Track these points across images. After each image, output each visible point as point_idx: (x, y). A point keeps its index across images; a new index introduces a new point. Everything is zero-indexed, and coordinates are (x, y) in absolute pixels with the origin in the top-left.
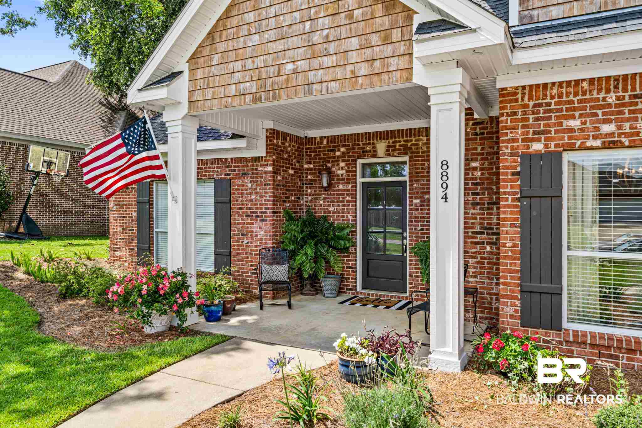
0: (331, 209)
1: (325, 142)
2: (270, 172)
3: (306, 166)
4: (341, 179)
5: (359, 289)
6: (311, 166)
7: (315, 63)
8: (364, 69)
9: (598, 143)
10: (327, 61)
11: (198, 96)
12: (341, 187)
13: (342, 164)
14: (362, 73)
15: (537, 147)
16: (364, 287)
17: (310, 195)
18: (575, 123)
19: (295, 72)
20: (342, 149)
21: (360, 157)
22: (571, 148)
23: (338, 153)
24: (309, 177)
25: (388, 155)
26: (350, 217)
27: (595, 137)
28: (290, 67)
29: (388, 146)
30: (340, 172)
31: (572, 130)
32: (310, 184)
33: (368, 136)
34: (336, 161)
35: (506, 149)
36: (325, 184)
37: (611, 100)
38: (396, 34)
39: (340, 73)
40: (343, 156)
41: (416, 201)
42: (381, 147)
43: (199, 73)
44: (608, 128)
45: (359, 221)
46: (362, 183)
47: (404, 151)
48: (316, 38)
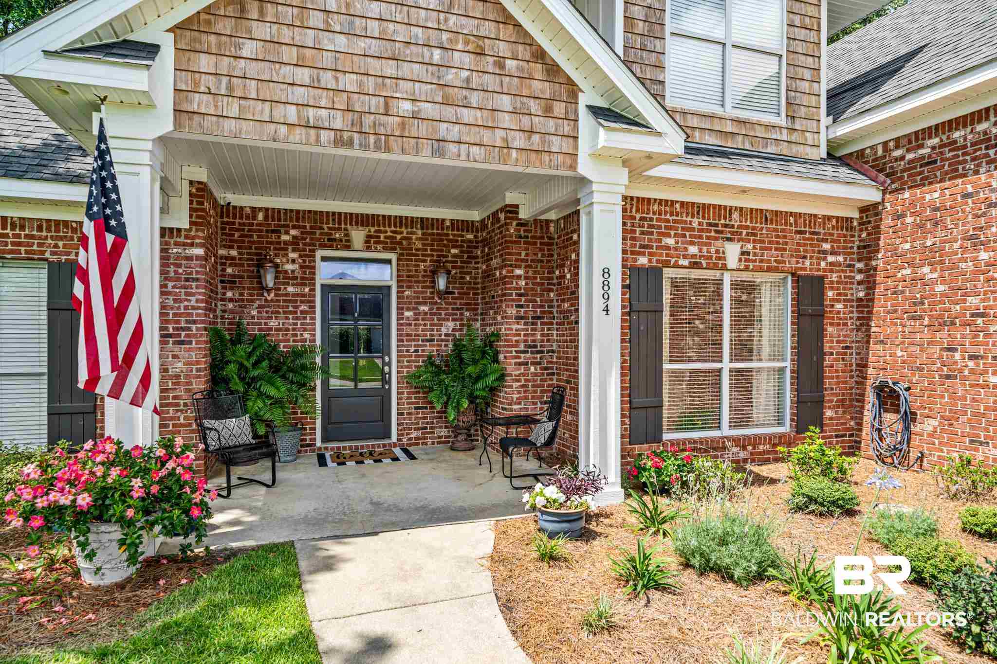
0: (273, 323)
1: (261, 216)
2: (198, 258)
3: (222, 252)
4: (290, 278)
5: (319, 443)
6: (234, 253)
7: (449, 112)
8: (519, 140)
9: (685, 262)
10: (466, 115)
12: (291, 289)
13: (293, 255)
14: (516, 144)
15: (643, 261)
16: (324, 444)
17: (231, 300)
18: (671, 241)
19: (416, 116)
20: (293, 232)
21: (323, 246)
22: (667, 264)
23: (285, 238)
24: (229, 270)
25: (368, 249)
26: (307, 336)
27: (685, 257)
28: (407, 106)
29: (369, 237)
30: (289, 267)
31: (668, 248)
32: (230, 282)
33: (338, 217)
34: (282, 248)
36: (271, 284)
37: (695, 224)
38: (559, 109)
39: (486, 137)
40: (295, 243)
41: (408, 314)
42: (358, 236)
43: (205, 63)
44: (693, 250)
45: (318, 342)
46: (322, 285)
47: (392, 245)
48: (450, 77)
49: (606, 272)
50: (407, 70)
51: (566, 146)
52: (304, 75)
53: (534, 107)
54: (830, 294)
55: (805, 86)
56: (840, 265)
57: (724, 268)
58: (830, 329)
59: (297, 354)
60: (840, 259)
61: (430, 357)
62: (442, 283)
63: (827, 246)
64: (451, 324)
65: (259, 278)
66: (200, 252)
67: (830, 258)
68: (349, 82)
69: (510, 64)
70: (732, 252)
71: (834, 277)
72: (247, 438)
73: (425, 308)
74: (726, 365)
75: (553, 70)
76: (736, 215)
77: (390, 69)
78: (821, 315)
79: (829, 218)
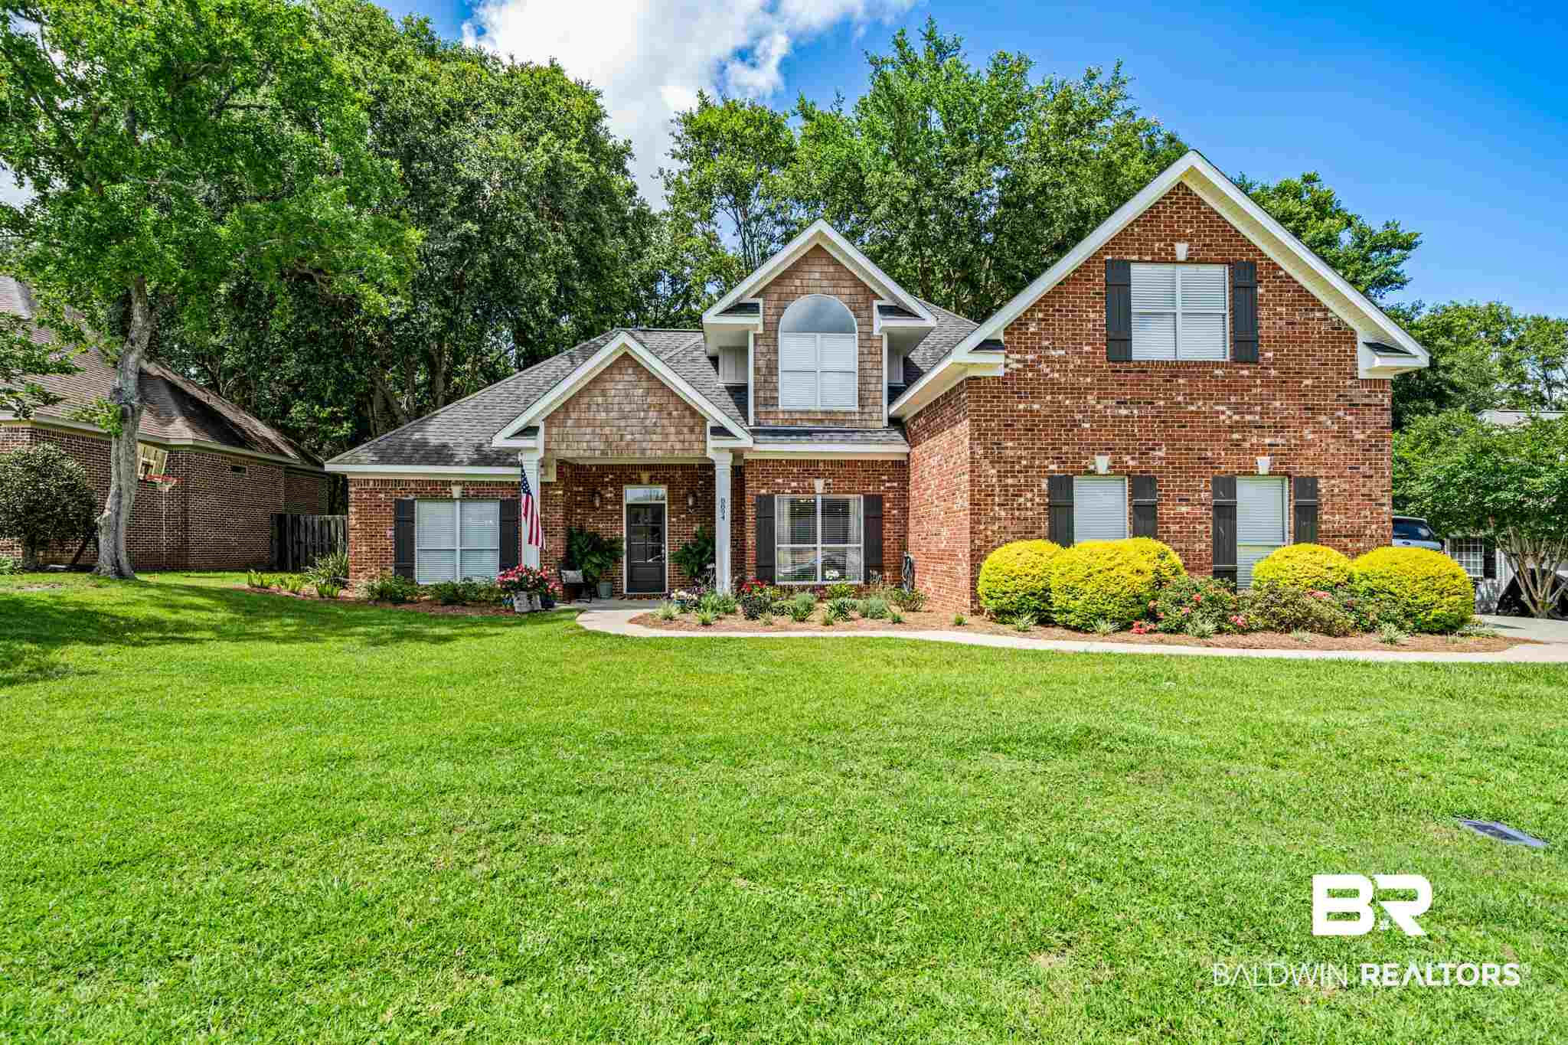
0: (601, 526)
1: (594, 469)
3: (575, 489)
4: (609, 501)
5: (625, 592)
6: (581, 489)
7: (648, 437)
8: (678, 446)
9: (790, 490)
10: (654, 437)
11: (553, 445)
12: (609, 507)
13: (610, 489)
15: (763, 491)
16: (628, 591)
17: (578, 514)
18: (780, 481)
19: (633, 440)
20: (611, 476)
21: (627, 483)
22: (778, 492)
23: (607, 479)
24: (577, 499)
25: (651, 483)
26: (618, 532)
27: (788, 487)
28: (629, 437)
29: (651, 477)
30: (608, 495)
31: (778, 484)
32: (579, 505)
33: (634, 466)
34: (605, 485)
35: (748, 491)
36: (599, 505)
37: (795, 470)
38: (697, 429)
39: (664, 446)
40: (611, 483)
41: (673, 520)
42: (645, 476)
43: (554, 430)
44: (794, 484)
45: (625, 536)
46: (628, 505)
47: (663, 481)
48: (647, 422)
49: (723, 500)
50: (630, 422)
51: (701, 446)
52: (589, 430)
53: (686, 430)
54: (888, 505)
55: (872, 387)
56: (894, 487)
57: (814, 492)
58: (888, 525)
59: (612, 542)
60: (895, 484)
61: (687, 544)
62: (690, 502)
63: (885, 478)
64: (698, 525)
65: (592, 502)
66: (560, 492)
67: (887, 485)
68: (607, 430)
69: (675, 413)
70: (819, 485)
71: (891, 495)
72: (581, 580)
73: (683, 516)
74: (819, 545)
75: (694, 413)
76: (821, 464)
77: (623, 423)
78: (881, 517)
79: (887, 461)
